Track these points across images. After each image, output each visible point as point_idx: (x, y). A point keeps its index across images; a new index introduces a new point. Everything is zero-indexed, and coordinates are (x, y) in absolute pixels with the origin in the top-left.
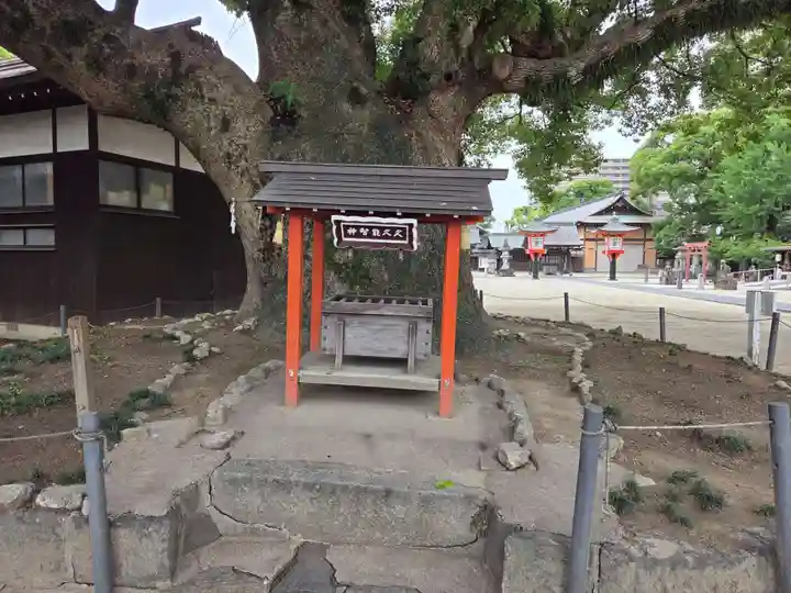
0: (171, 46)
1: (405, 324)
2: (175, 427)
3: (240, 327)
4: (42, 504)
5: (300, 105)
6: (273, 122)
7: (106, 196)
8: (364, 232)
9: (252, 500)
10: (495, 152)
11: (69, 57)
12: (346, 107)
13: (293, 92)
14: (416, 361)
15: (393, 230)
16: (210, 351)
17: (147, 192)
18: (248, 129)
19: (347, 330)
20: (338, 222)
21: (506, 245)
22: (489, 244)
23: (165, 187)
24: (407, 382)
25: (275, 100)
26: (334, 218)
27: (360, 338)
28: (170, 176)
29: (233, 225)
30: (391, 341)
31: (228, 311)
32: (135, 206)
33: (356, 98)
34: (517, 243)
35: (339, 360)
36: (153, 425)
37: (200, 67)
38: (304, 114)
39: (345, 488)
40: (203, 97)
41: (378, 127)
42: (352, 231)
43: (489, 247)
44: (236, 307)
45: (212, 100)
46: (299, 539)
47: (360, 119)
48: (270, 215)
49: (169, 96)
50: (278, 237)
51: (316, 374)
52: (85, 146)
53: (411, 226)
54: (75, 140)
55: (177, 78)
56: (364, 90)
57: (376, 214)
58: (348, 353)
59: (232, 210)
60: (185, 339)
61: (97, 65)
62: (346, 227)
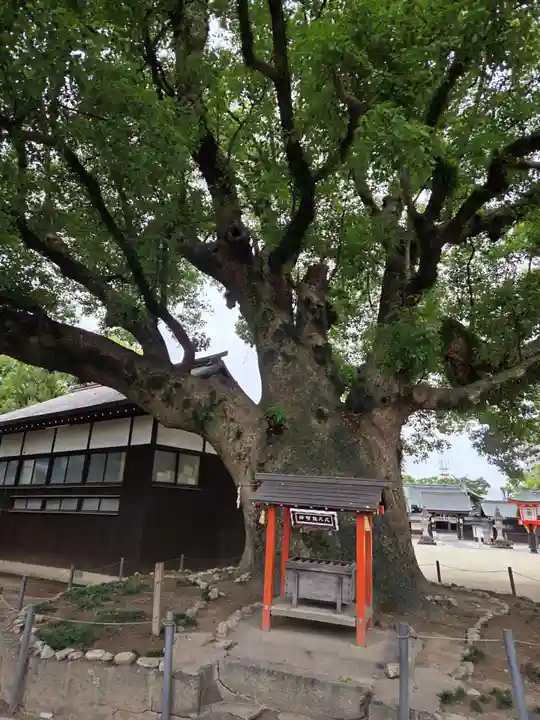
0: (210, 387)
1: (334, 579)
2: (198, 637)
3: (238, 580)
4: (141, 664)
5: (285, 420)
6: (268, 432)
7: (156, 476)
8: (308, 518)
9: (240, 679)
10: (460, 431)
11: (153, 396)
12: (314, 422)
13: (282, 411)
14: (343, 605)
15: (324, 518)
16: (219, 595)
17: (182, 471)
18: (251, 438)
19: (301, 581)
20: (293, 512)
21: (498, 514)
22: (482, 512)
23: (194, 467)
24: (335, 619)
25: (271, 418)
26: (292, 510)
27: (308, 587)
28: (197, 459)
29: (238, 502)
30: (326, 591)
31: (231, 567)
32: (172, 481)
33: (321, 416)
34: (510, 512)
35: (295, 601)
36: (189, 635)
37: (225, 400)
38: (288, 426)
39: (289, 676)
40: (226, 417)
41: (335, 436)
42: (302, 518)
43: (483, 515)
44: (236, 563)
45: (232, 420)
46: (264, 707)
47: (322, 430)
48: (260, 506)
49: (206, 418)
50: (262, 521)
51: (281, 609)
52: (148, 442)
53: (333, 516)
54: (142, 437)
55: (212, 407)
56: (326, 410)
57: (315, 508)
58: (300, 597)
59: (239, 492)
60: (203, 585)
61: (168, 400)
62: (298, 515)
